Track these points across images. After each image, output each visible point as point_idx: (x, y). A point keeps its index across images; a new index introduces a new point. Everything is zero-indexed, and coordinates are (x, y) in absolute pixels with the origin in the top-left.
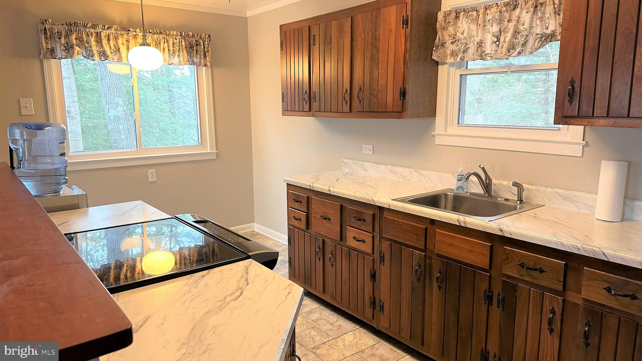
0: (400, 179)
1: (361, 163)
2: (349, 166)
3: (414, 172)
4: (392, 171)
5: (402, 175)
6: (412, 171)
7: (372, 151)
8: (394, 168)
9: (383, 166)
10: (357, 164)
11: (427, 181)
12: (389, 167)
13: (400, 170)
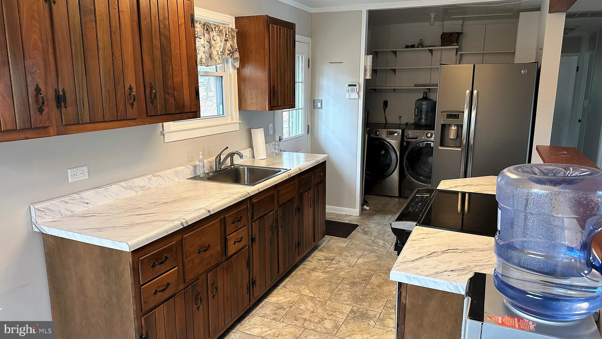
0: (138, 192)
1: (76, 196)
2: (53, 211)
3: (153, 178)
4: (127, 188)
5: (140, 187)
6: (151, 177)
7: (87, 174)
8: (129, 183)
9: (114, 186)
10: (71, 201)
11: (166, 181)
12: (123, 184)
13: (139, 182)
